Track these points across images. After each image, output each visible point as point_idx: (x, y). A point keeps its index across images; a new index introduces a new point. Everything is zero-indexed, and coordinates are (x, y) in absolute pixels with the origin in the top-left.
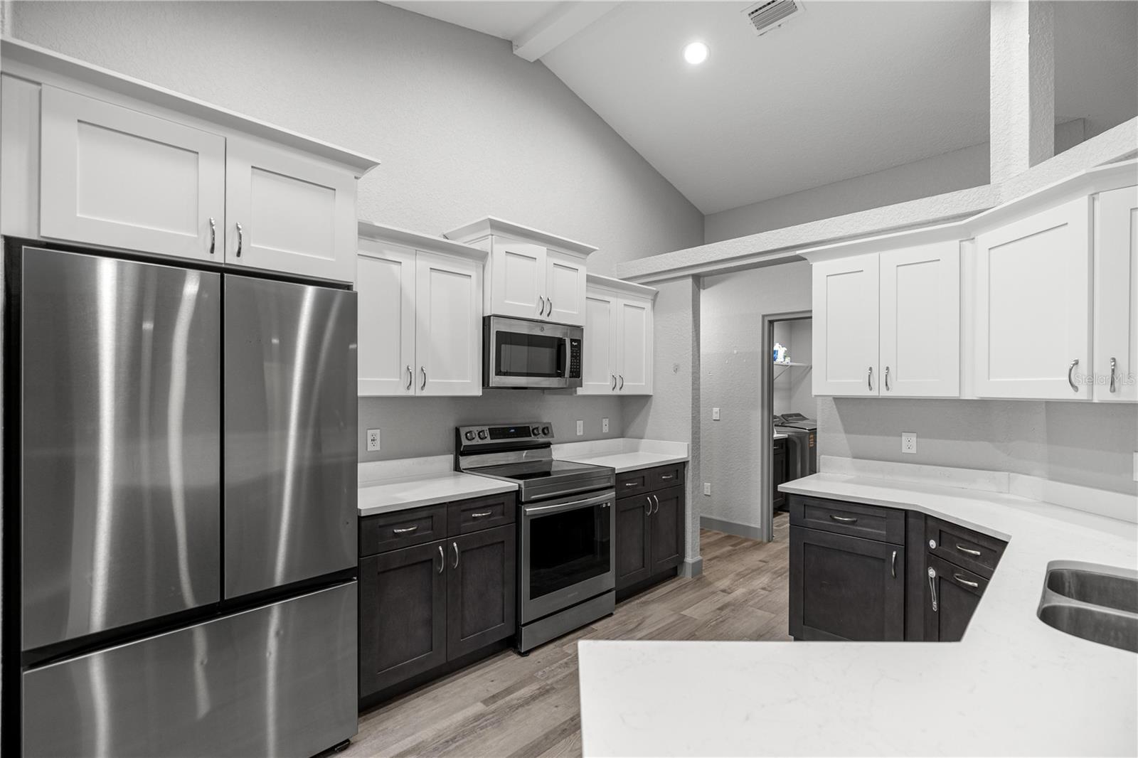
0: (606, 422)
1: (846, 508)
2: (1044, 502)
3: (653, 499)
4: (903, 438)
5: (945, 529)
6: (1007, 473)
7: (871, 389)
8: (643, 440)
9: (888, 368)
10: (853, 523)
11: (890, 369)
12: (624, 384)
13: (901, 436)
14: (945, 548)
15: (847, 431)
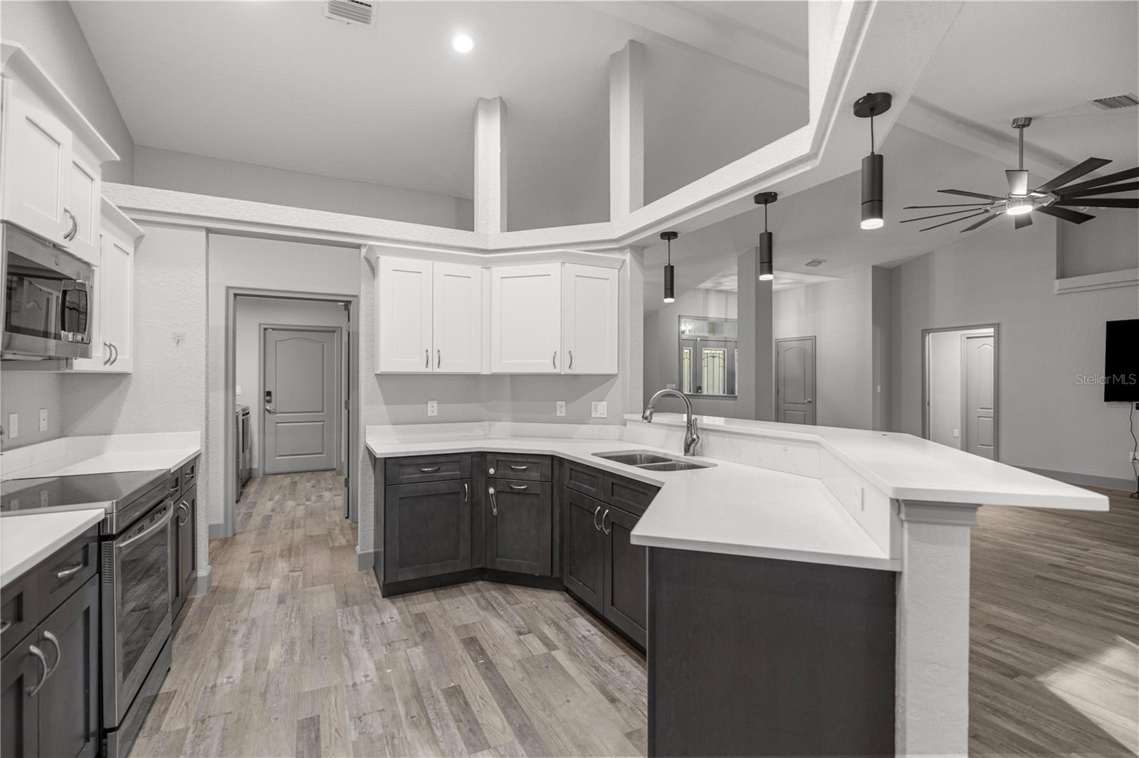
0: (44, 414)
1: (432, 460)
2: (512, 436)
3: (183, 504)
4: (429, 405)
5: (499, 458)
6: (488, 422)
7: (427, 367)
8: (112, 436)
9: (439, 351)
10: (437, 471)
11: (441, 351)
12: (118, 357)
13: (427, 403)
14: (502, 471)
15: (387, 403)
